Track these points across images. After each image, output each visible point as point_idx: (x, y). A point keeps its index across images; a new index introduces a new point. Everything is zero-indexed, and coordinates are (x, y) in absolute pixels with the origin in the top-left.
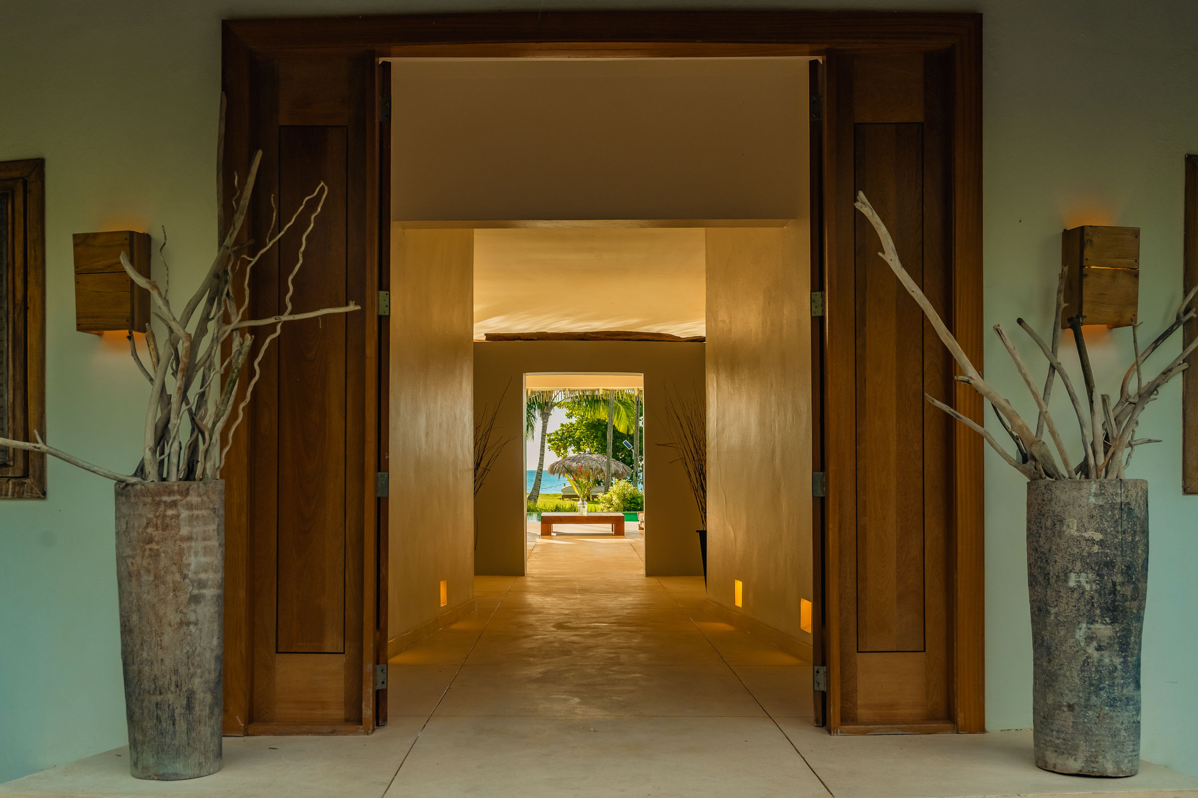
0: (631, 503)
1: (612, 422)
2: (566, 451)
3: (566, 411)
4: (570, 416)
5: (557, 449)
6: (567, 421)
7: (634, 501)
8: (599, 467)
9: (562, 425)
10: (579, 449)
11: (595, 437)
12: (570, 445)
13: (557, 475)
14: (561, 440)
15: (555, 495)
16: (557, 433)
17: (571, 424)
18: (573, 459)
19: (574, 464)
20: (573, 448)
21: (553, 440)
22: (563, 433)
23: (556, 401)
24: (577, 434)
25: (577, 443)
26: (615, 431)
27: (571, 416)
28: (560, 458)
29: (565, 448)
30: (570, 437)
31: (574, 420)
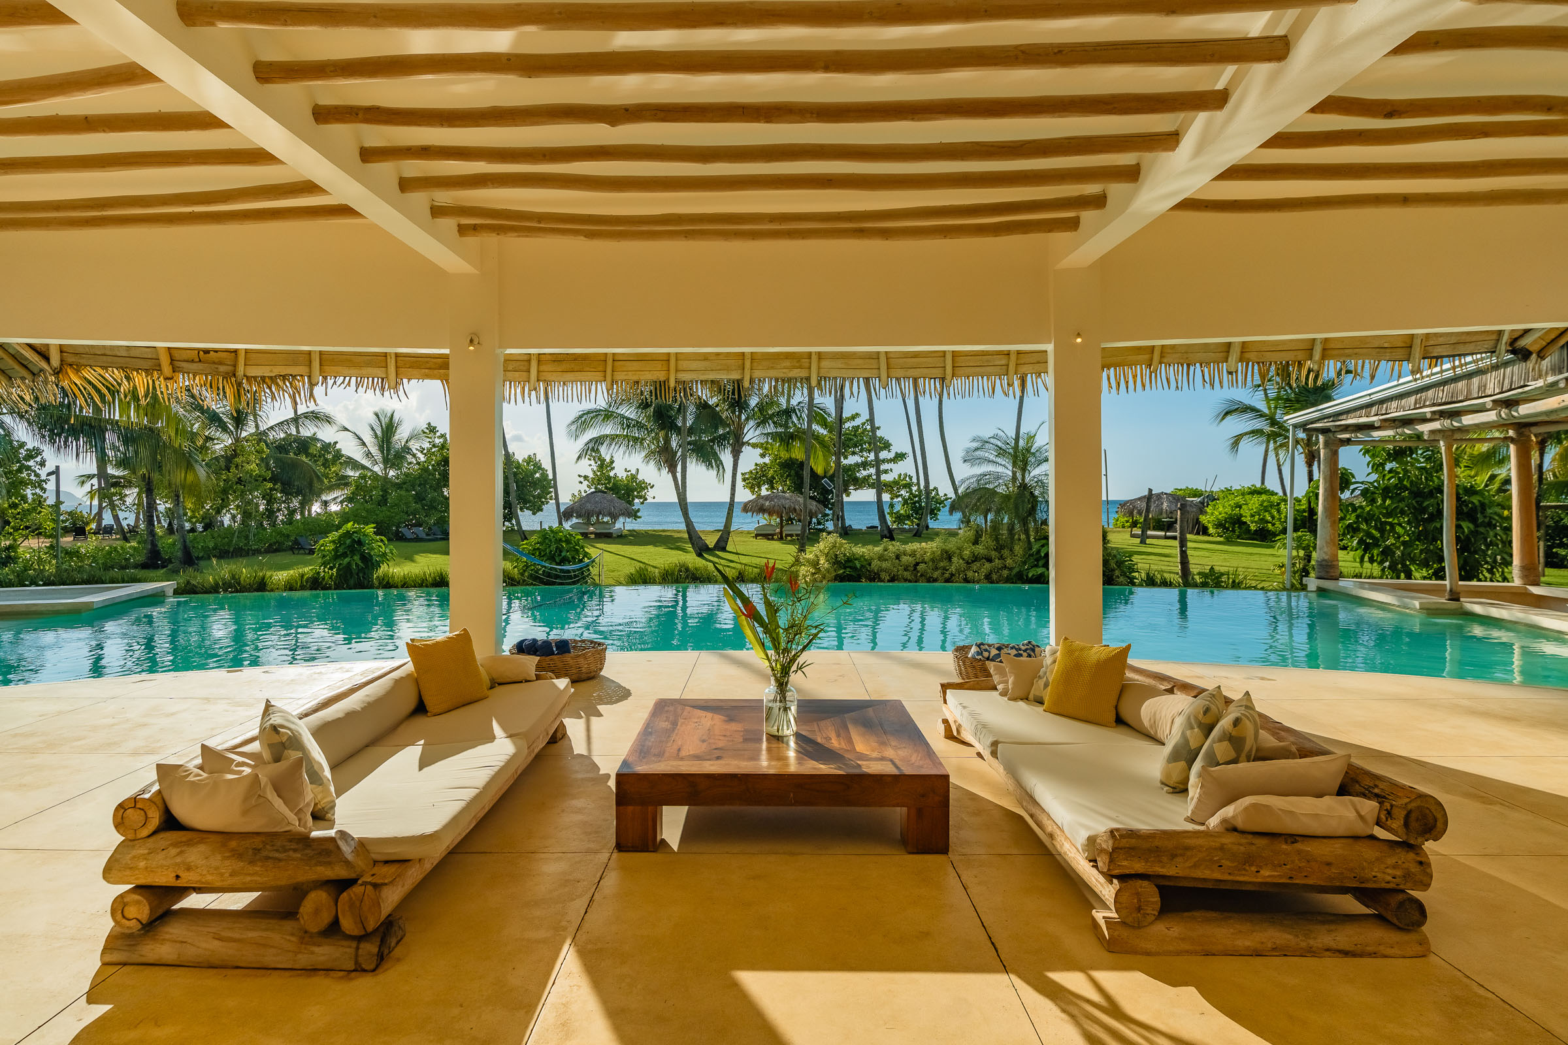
0: (845, 568)
1: (809, 463)
2: (760, 490)
3: (759, 451)
4: (763, 456)
5: (751, 488)
6: (761, 461)
7: (850, 564)
8: (792, 505)
9: (756, 465)
10: (772, 488)
11: (788, 476)
12: (764, 483)
13: (750, 514)
14: (755, 479)
15: (749, 533)
16: (751, 472)
17: (764, 463)
18: (766, 498)
19: (767, 503)
20: (767, 486)
21: (748, 479)
22: (757, 472)
23: (745, 440)
24: (771, 472)
25: (771, 483)
26: (813, 473)
27: (765, 456)
28: (755, 496)
29: (759, 487)
30: (764, 476)
31: (767, 460)
